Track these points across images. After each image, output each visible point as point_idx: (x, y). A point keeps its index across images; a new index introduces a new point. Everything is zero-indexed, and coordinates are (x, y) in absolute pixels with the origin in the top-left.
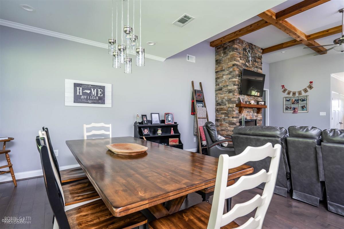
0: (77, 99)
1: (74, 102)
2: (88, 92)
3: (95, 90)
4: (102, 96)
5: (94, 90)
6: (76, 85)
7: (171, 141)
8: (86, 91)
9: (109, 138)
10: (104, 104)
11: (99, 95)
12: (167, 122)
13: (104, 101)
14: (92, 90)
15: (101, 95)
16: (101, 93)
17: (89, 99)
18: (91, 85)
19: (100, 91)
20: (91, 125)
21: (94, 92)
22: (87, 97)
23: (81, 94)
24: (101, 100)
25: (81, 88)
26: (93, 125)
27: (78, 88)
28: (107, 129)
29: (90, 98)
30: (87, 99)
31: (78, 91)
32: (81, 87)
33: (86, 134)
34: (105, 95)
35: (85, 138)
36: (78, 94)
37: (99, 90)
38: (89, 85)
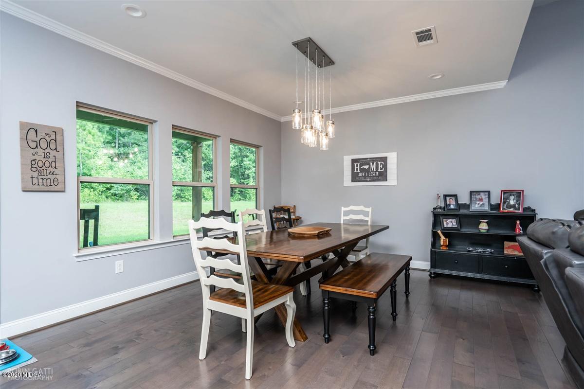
0: (355, 178)
1: (352, 181)
2: (366, 167)
3: (375, 163)
4: (383, 170)
5: (373, 164)
6: (354, 161)
7: (509, 248)
8: (364, 167)
9: (368, 225)
10: (387, 181)
11: (379, 170)
12: (505, 207)
13: (386, 176)
14: (371, 164)
15: (381, 169)
16: (381, 166)
17: (368, 176)
18: (371, 158)
19: (381, 164)
20: (349, 208)
21: (373, 167)
22: (365, 174)
23: (359, 171)
24: (382, 176)
25: (359, 164)
26: (352, 208)
27: (355, 164)
28: (366, 214)
29: (368, 174)
30: (365, 177)
31: (356, 168)
32: (358, 162)
33: (343, 218)
34: (387, 169)
35: (342, 222)
36: (356, 171)
37: (379, 163)
38: (367, 158)
